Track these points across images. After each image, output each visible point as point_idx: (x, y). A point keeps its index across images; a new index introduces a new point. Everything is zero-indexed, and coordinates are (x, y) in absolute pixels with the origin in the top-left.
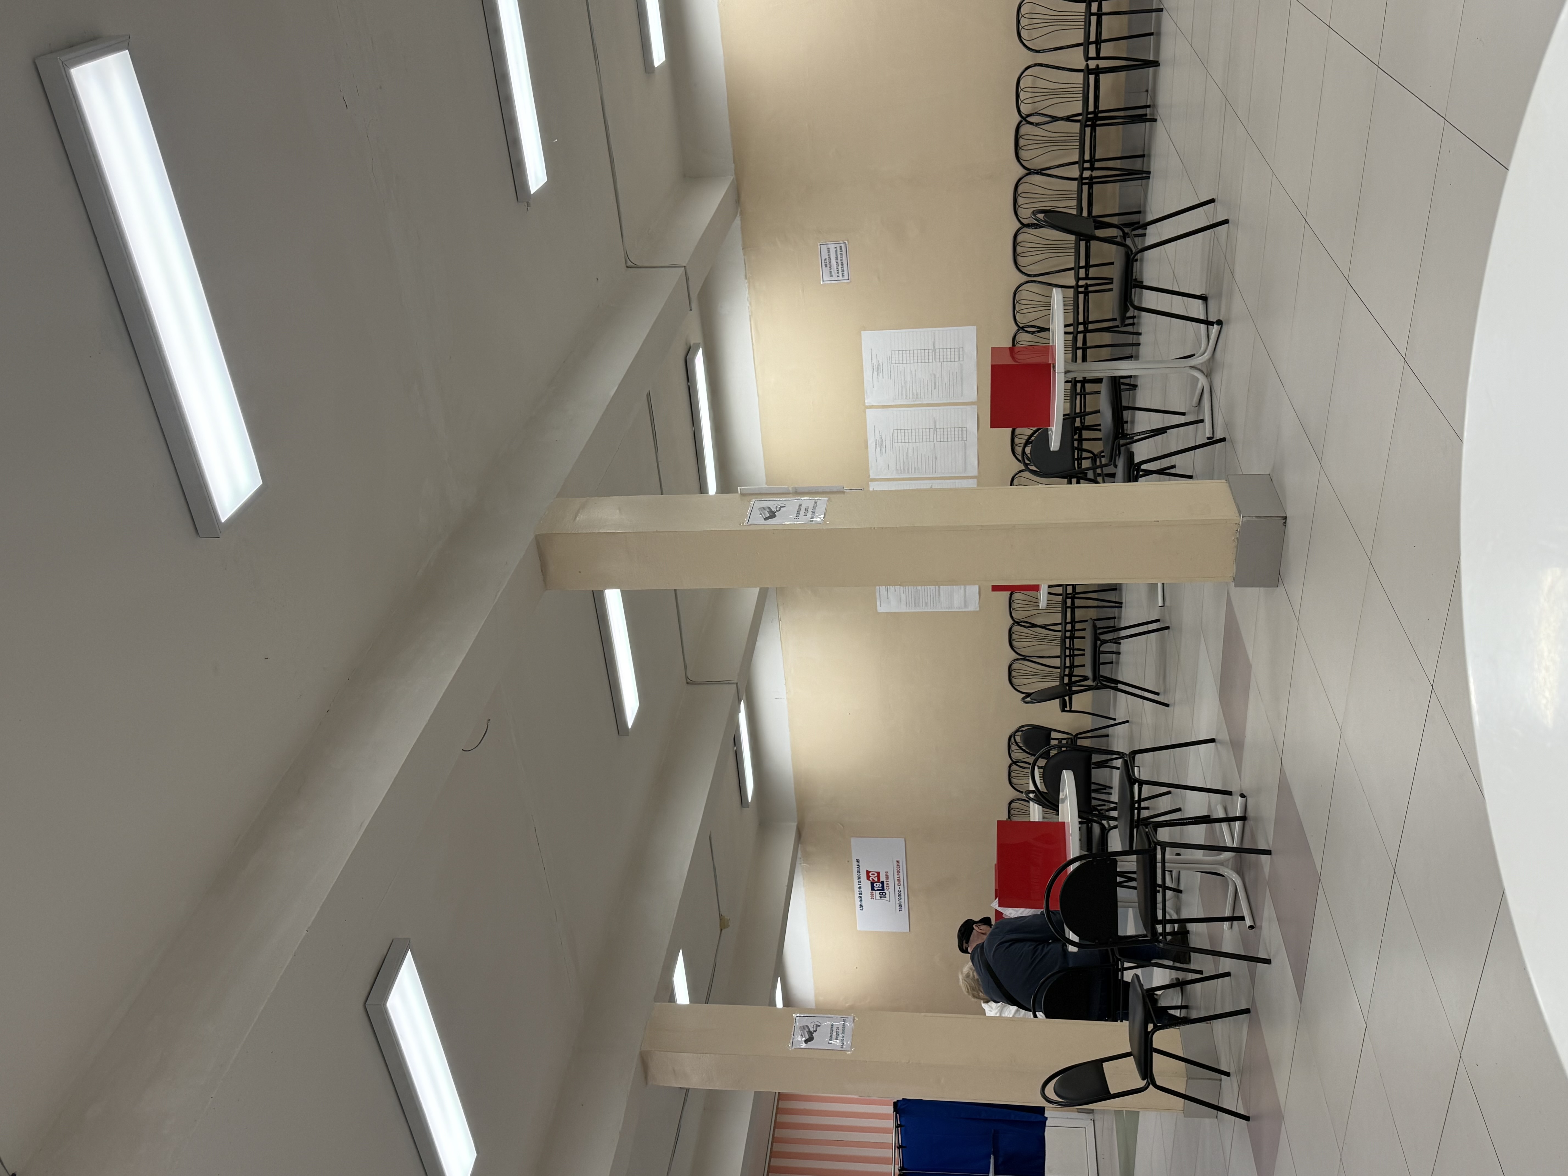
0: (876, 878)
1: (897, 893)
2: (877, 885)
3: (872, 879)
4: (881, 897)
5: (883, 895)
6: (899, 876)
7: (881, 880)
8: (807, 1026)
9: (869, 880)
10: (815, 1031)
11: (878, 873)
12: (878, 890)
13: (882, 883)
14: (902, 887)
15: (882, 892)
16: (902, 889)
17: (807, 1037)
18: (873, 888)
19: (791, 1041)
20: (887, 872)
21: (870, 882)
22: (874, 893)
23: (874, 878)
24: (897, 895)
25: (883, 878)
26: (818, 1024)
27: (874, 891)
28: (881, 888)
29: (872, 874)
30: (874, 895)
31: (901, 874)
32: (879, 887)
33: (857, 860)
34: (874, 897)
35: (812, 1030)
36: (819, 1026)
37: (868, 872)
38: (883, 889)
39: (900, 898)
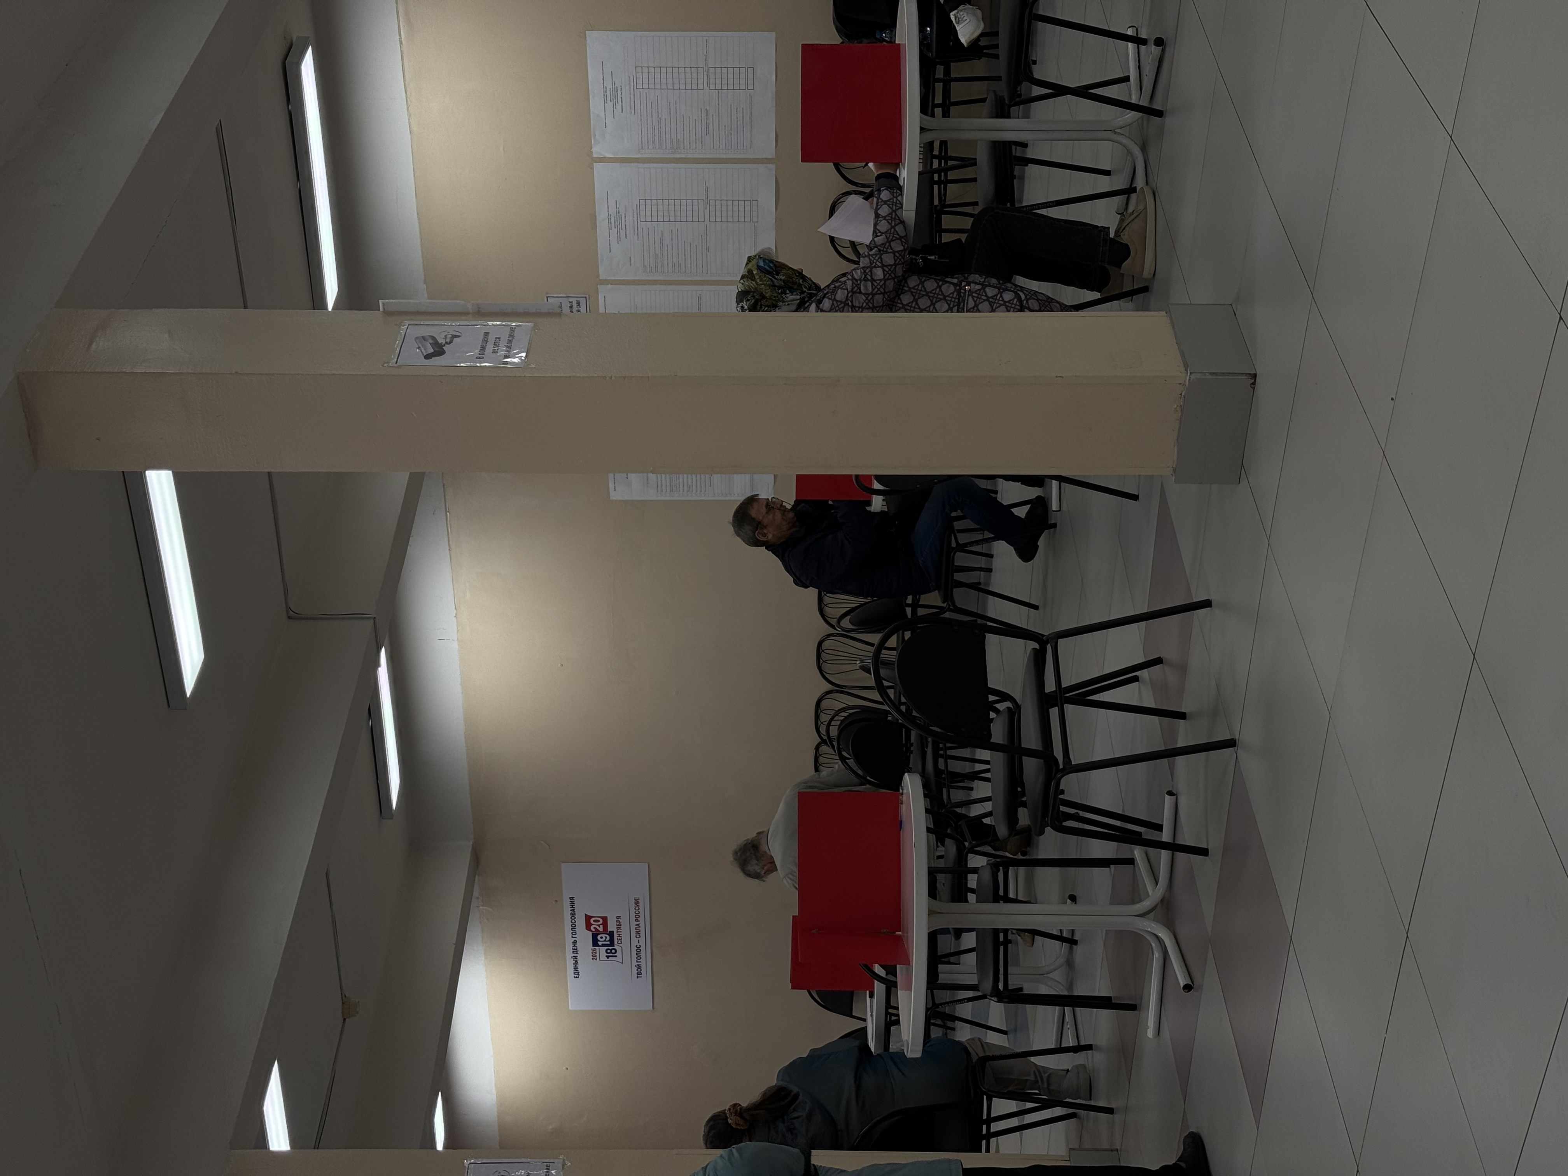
0: (601, 926)
1: (634, 949)
2: (603, 938)
3: (595, 928)
4: (608, 957)
5: (612, 953)
6: (637, 923)
7: (609, 929)
9: (590, 930)
11: (605, 919)
12: (603, 945)
13: (611, 934)
14: (642, 940)
15: (610, 948)
16: (642, 943)
18: (595, 943)
22: (597, 951)
23: (597, 927)
24: (634, 952)
25: (612, 927)
27: (597, 948)
28: (608, 943)
29: (595, 921)
30: (598, 954)
31: (641, 919)
32: (605, 941)
33: (572, 898)
34: (598, 957)
37: (588, 918)
38: (612, 945)
39: (639, 957)
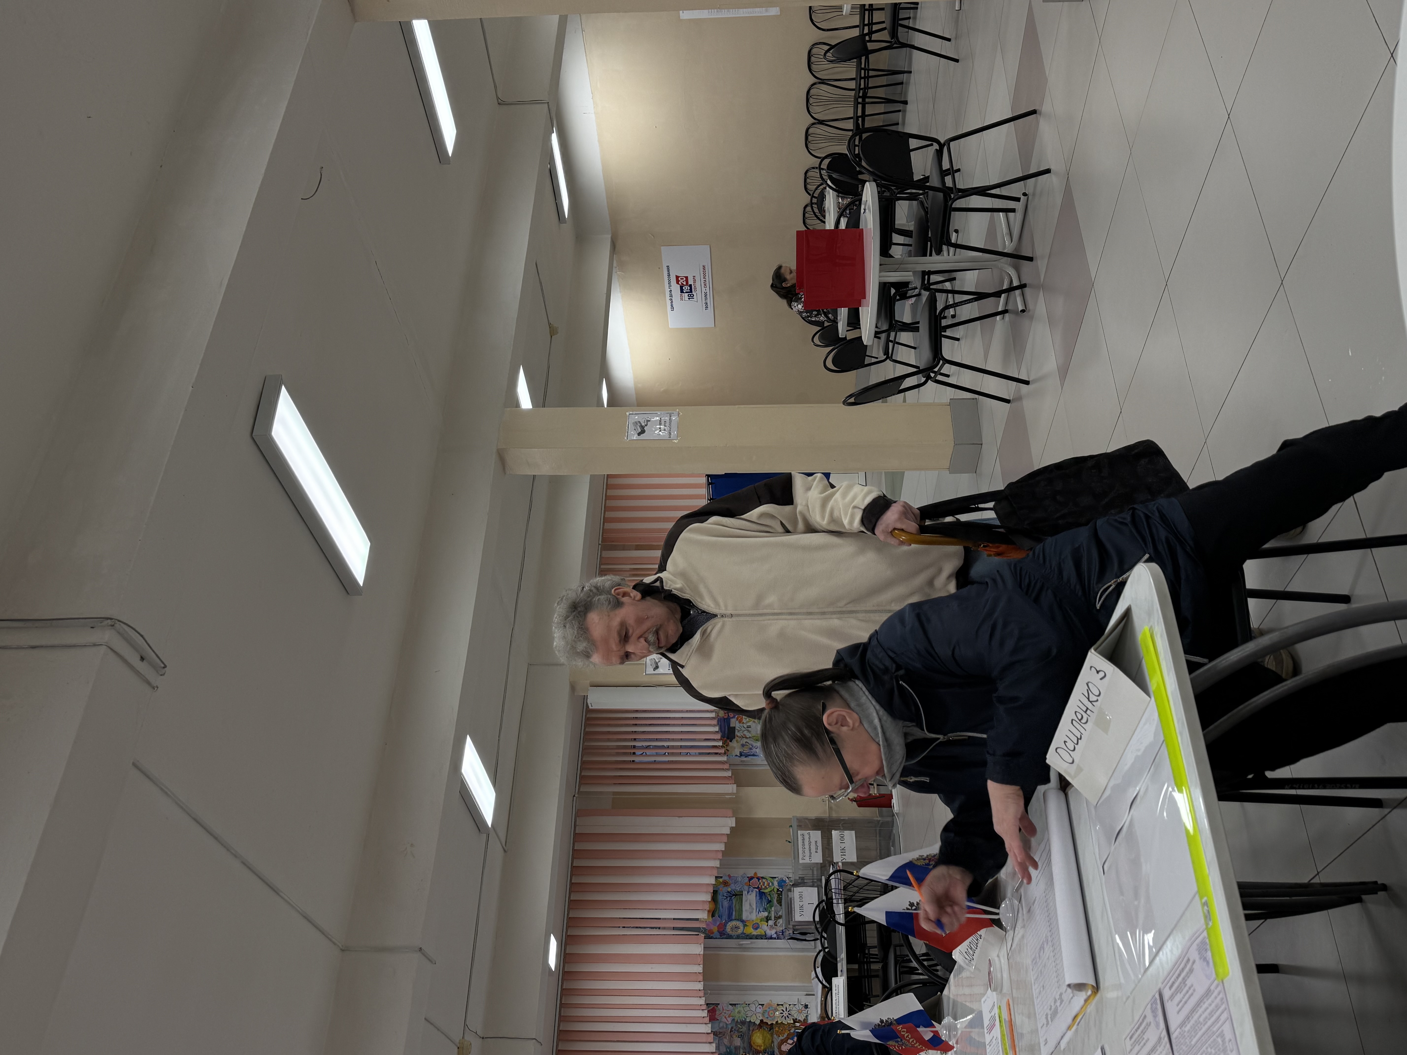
0: (685, 282)
1: (703, 294)
2: (686, 288)
3: (681, 283)
4: (689, 299)
5: (691, 297)
6: (705, 279)
7: (689, 283)
8: (639, 422)
9: (678, 284)
10: (646, 425)
11: (687, 278)
12: (686, 292)
13: (690, 286)
14: (708, 288)
15: (690, 294)
16: (708, 291)
17: (640, 430)
18: (682, 291)
19: (627, 434)
20: (695, 276)
21: (679, 286)
22: (683, 295)
23: (683, 282)
24: (703, 296)
25: (691, 282)
26: (649, 419)
27: (683, 294)
28: (689, 291)
29: (681, 279)
30: (683, 297)
31: (707, 277)
32: (687, 290)
33: (668, 266)
34: (683, 299)
35: (643, 424)
36: (649, 421)
37: (677, 277)
38: (691, 291)
39: (706, 299)
